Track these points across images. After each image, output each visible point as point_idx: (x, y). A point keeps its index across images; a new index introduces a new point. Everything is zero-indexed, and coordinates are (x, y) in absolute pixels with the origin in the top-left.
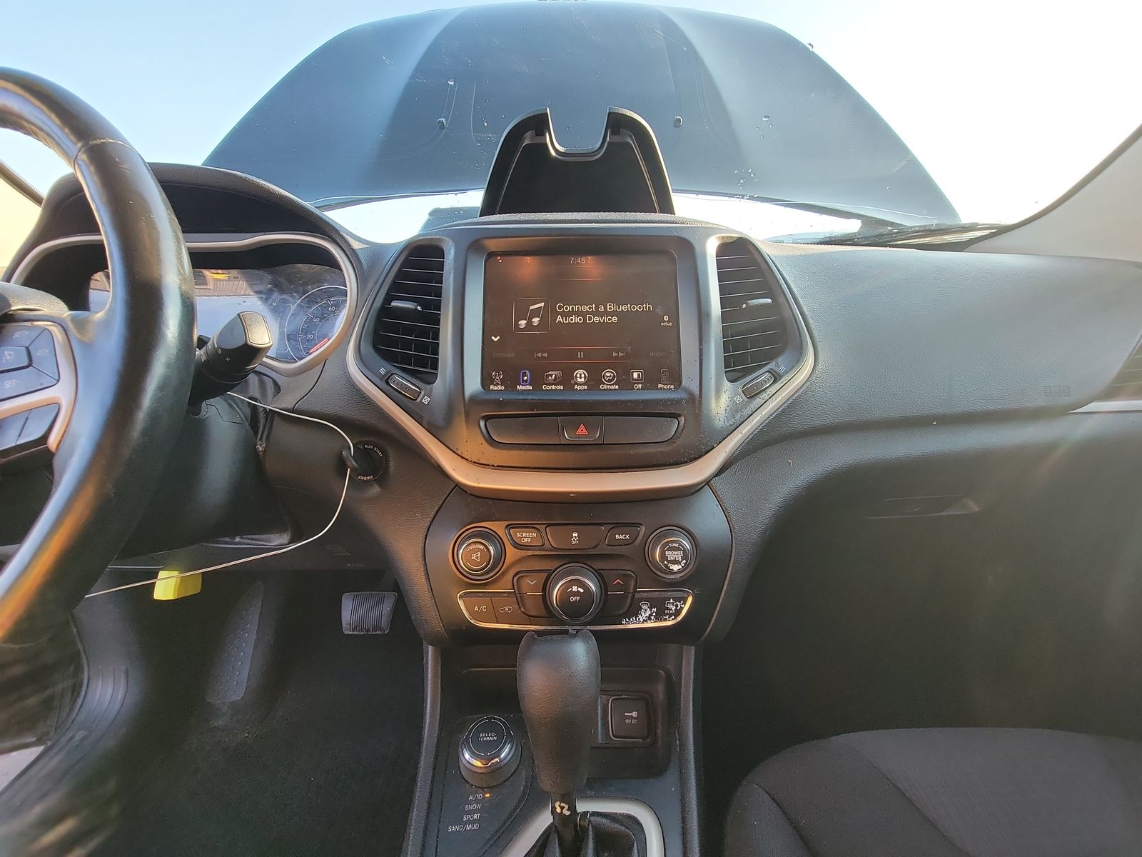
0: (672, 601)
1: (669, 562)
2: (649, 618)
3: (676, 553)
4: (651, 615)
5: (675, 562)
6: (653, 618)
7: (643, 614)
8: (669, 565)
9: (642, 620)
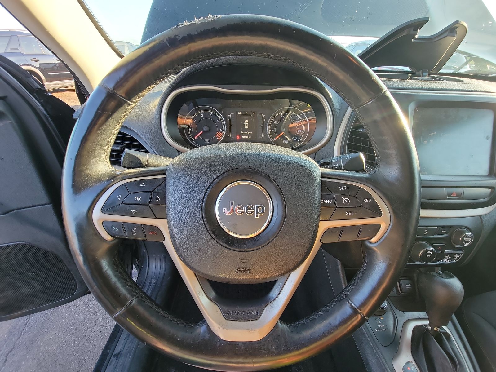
0: (457, 254)
1: (465, 242)
2: (447, 260)
3: (468, 239)
4: (448, 259)
5: (467, 242)
6: (448, 260)
7: (445, 259)
8: (465, 243)
9: (444, 261)
